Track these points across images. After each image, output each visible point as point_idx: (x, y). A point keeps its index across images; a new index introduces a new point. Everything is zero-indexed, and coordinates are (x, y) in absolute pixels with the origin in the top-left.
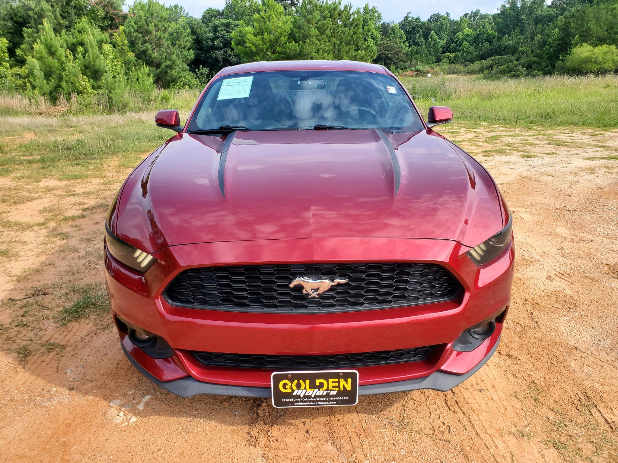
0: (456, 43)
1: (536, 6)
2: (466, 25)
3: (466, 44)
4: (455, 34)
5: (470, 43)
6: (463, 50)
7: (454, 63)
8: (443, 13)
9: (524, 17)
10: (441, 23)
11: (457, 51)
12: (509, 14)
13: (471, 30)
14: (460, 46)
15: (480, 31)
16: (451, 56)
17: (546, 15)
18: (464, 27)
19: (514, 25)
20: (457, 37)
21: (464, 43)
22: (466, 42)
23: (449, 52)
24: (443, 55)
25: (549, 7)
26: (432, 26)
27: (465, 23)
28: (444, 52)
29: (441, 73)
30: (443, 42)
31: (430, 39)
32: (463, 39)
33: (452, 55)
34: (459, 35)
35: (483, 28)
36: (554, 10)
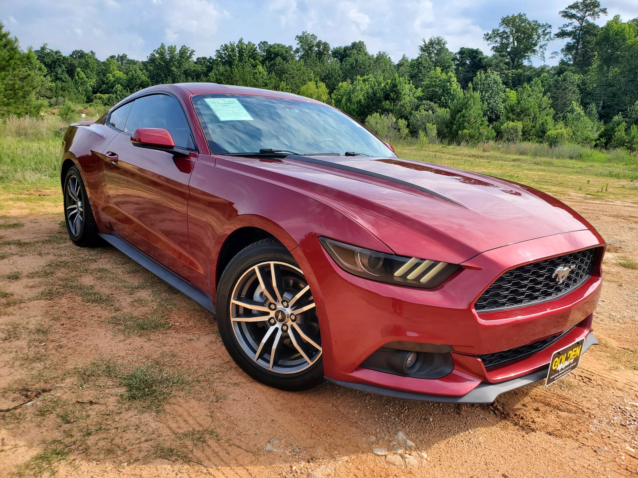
0: (107, 83)
1: (184, 60)
2: (115, 68)
3: (119, 87)
4: (104, 75)
5: (123, 86)
6: (116, 93)
7: (108, 105)
8: (87, 51)
9: (173, 68)
10: (87, 61)
11: (110, 93)
12: (160, 63)
13: (121, 73)
14: (113, 88)
15: (132, 76)
16: (104, 97)
17: (194, 70)
18: (113, 69)
19: (165, 75)
20: (107, 79)
21: (117, 86)
22: (119, 85)
23: (101, 92)
24: (95, 95)
25: (196, 63)
26: (76, 62)
27: (114, 65)
28: (95, 92)
29: (96, 114)
30: (92, 82)
31: (77, 77)
32: (114, 81)
33: (106, 96)
34: (109, 77)
35: (136, 73)
36: (201, 66)
